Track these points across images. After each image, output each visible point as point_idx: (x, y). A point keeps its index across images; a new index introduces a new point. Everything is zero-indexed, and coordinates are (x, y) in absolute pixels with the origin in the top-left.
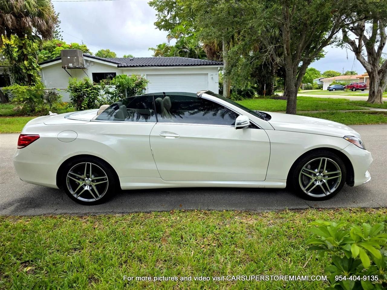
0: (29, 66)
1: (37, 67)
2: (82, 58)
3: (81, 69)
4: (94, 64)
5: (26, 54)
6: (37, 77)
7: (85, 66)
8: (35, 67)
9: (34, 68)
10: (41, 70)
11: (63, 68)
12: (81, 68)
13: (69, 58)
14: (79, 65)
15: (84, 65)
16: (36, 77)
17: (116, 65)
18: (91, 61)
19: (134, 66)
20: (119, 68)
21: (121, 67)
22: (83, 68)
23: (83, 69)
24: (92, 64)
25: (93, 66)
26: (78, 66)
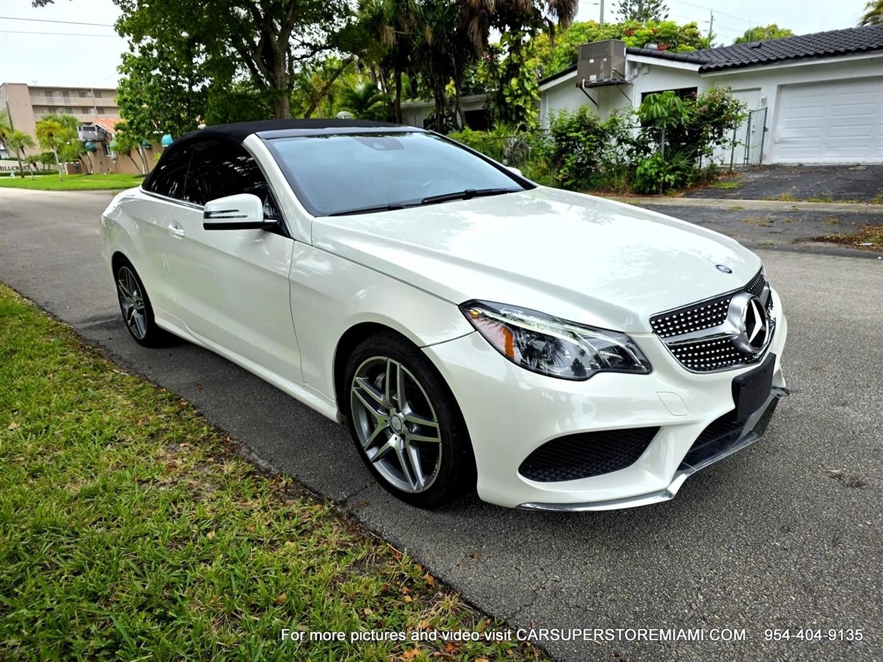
0: (517, 90)
1: (534, 88)
2: (622, 60)
3: (615, 87)
4: (649, 70)
5: (517, 64)
6: (531, 110)
7: (626, 79)
8: (529, 89)
9: (527, 93)
10: (539, 94)
11: (577, 86)
12: (613, 84)
13: (592, 63)
14: (609, 77)
15: (624, 76)
16: (528, 111)
17: (696, 68)
18: (643, 64)
19: (743, 66)
20: (703, 76)
21: (709, 70)
22: (619, 84)
23: (619, 86)
24: (645, 70)
25: (646, 76)
26: (606, 80)
